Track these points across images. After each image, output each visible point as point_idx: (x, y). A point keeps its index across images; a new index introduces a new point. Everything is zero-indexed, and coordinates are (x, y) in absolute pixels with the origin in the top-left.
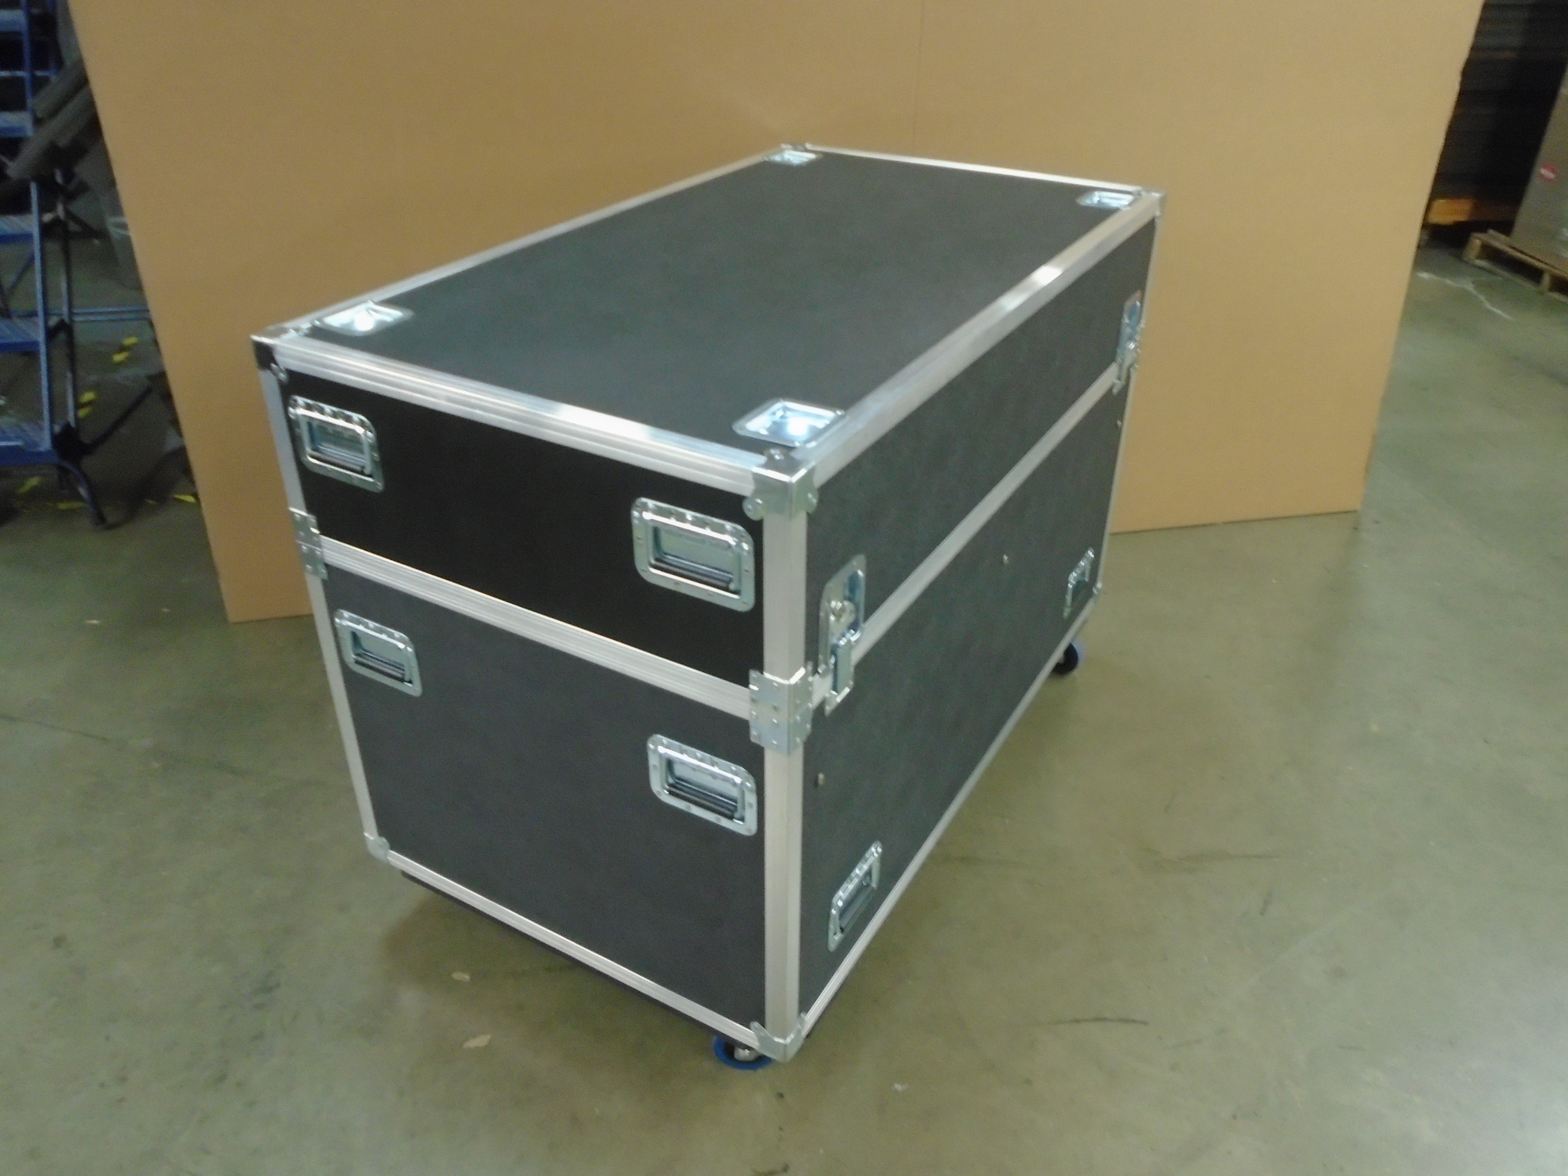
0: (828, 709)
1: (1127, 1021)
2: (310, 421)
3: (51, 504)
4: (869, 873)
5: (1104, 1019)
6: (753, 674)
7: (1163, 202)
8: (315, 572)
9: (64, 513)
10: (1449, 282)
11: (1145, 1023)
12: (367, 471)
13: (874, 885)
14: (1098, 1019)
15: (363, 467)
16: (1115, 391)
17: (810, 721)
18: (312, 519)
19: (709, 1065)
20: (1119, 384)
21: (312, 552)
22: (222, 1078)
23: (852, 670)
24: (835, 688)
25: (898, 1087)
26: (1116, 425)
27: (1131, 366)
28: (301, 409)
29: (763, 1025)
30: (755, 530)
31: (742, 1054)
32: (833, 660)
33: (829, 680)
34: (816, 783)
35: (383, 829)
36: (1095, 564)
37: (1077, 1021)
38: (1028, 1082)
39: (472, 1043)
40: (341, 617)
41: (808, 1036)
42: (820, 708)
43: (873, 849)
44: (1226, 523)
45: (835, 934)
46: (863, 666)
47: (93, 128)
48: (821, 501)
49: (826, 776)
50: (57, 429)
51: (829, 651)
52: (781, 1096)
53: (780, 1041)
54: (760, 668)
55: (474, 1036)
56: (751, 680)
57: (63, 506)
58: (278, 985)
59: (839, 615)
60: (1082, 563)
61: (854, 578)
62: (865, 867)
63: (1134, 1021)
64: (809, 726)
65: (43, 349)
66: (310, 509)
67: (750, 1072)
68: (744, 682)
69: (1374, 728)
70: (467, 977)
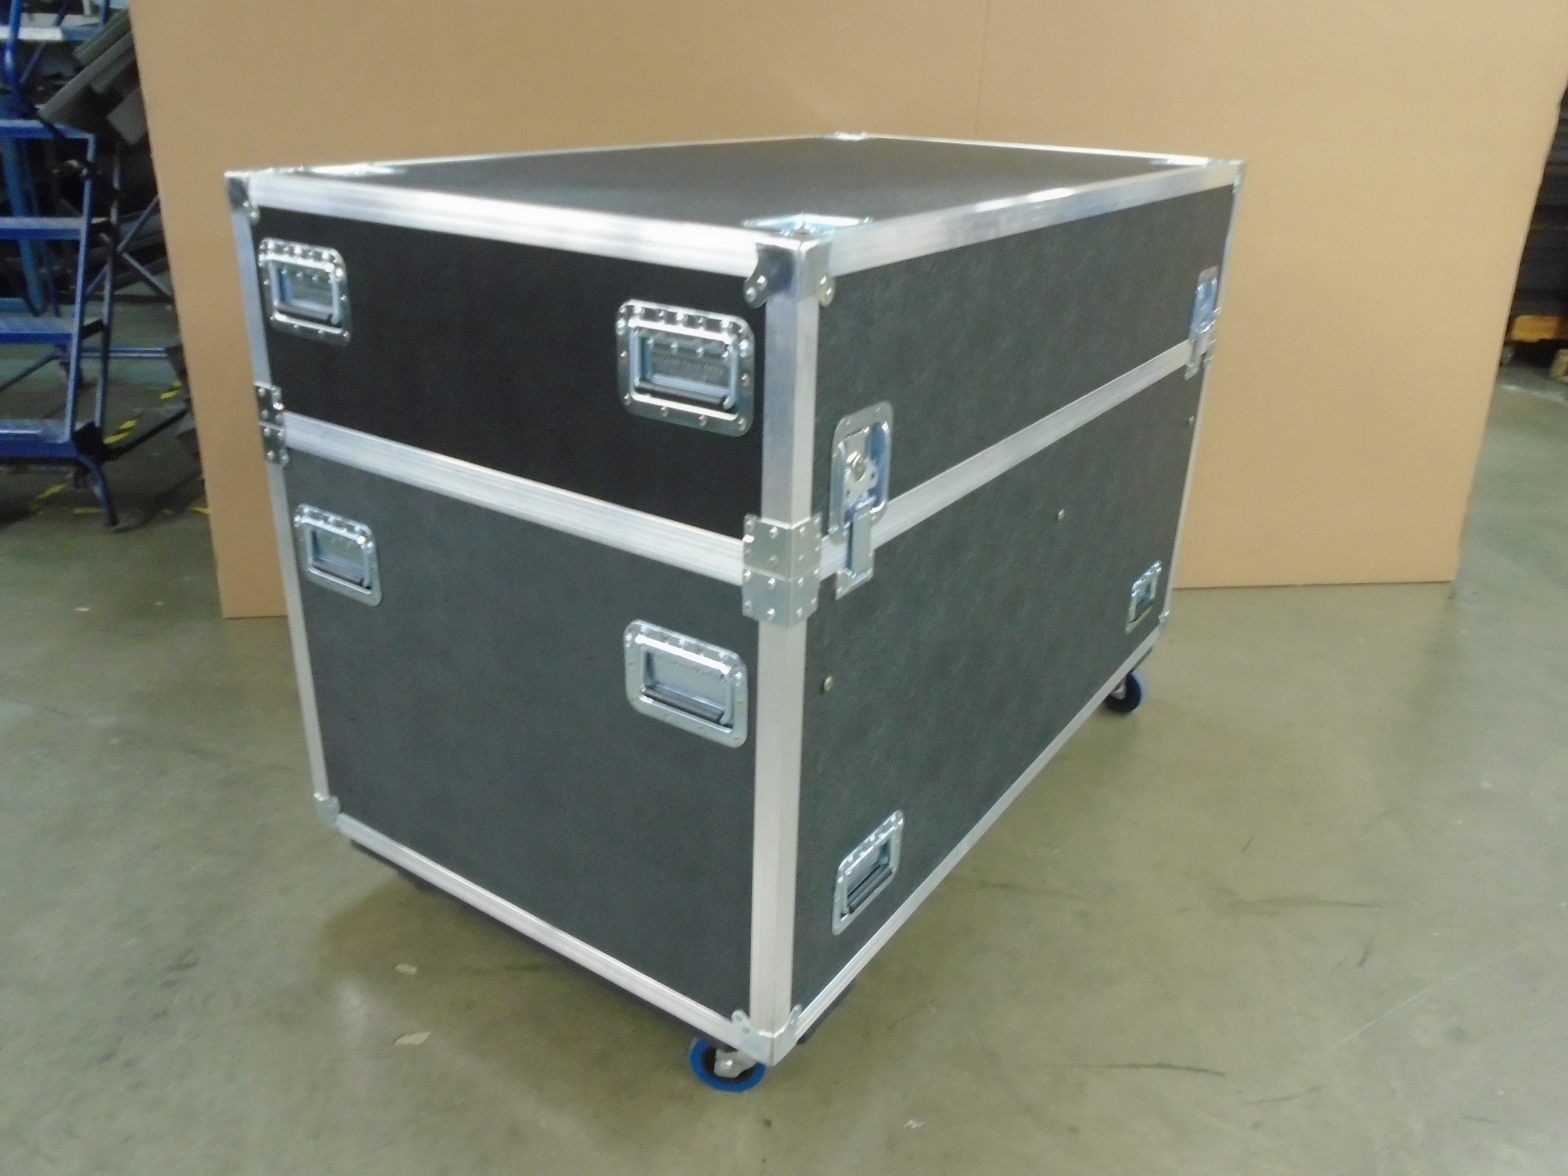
0: (841, 591)
1: (1198, 1070)
2: (280, 266)
3: (66, 509)
4: (885, 848)
5: (1169, 1066)
6: (750, 521)
7: (1242, 169)
8: (277, 459)
9: (78, 517)
10: (1536, 394)
11: (1220, 1074)
12: (335, 319)
13: (894, 865)
14: (1159, 1066)
15: (330, 316)
16: (1188, 376)
17: (816, 594)
18: (276, 393)
19: (686, 1082)
20: (1193, 370)
21: (274, 433)
22: (109, 1056)
23: (871, 554)
24: (849, 564)
25: (912, 1124)
26: (1188, 423)
27: (1204, 355)
28: (272, 252)
29: (747, 1012)
30: (756, 318)
31: (726, 1065)
32: (848, 525)
33: (841, 551)
34: (822, 688)
35: (335, 788)
36: (1163, 578)
37: (1136, 1066)
38: (1074, 1130)
39: (407, 1040)
40: (301, 514)
41: (802, 1040)
42: (830, 582)
43: (893, 818)
44: (1307, 586)
45: (843, 915)
46: (885, 553)
47: (131, 75)
48: (837, 296)
49: (835, 681)
50: (79, 426)
51: (843, 517)
52: (768, 1123)
53: (768, 1035)
54: (757, 511)
55: (412, 1033)
56: (746, 530)
57: (78, 511)
58: (195, 964)
59: (858, 473)
60: (1148, 574)
61: (876, 429)
62: (883, 836)
63: (1204, 1071)
64: (814, 601)
65: (75, 340)
66: (275, 381)
67: (734, 1095)
68: (737, 532)
69: (1486, 785)
70: (413, 970)
